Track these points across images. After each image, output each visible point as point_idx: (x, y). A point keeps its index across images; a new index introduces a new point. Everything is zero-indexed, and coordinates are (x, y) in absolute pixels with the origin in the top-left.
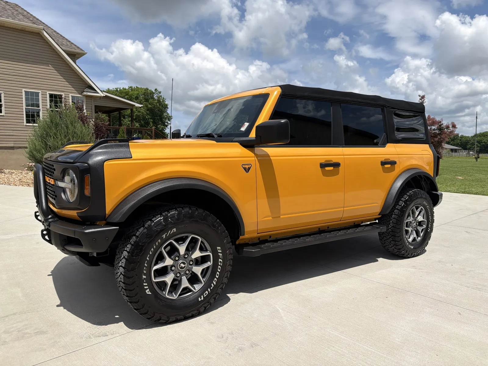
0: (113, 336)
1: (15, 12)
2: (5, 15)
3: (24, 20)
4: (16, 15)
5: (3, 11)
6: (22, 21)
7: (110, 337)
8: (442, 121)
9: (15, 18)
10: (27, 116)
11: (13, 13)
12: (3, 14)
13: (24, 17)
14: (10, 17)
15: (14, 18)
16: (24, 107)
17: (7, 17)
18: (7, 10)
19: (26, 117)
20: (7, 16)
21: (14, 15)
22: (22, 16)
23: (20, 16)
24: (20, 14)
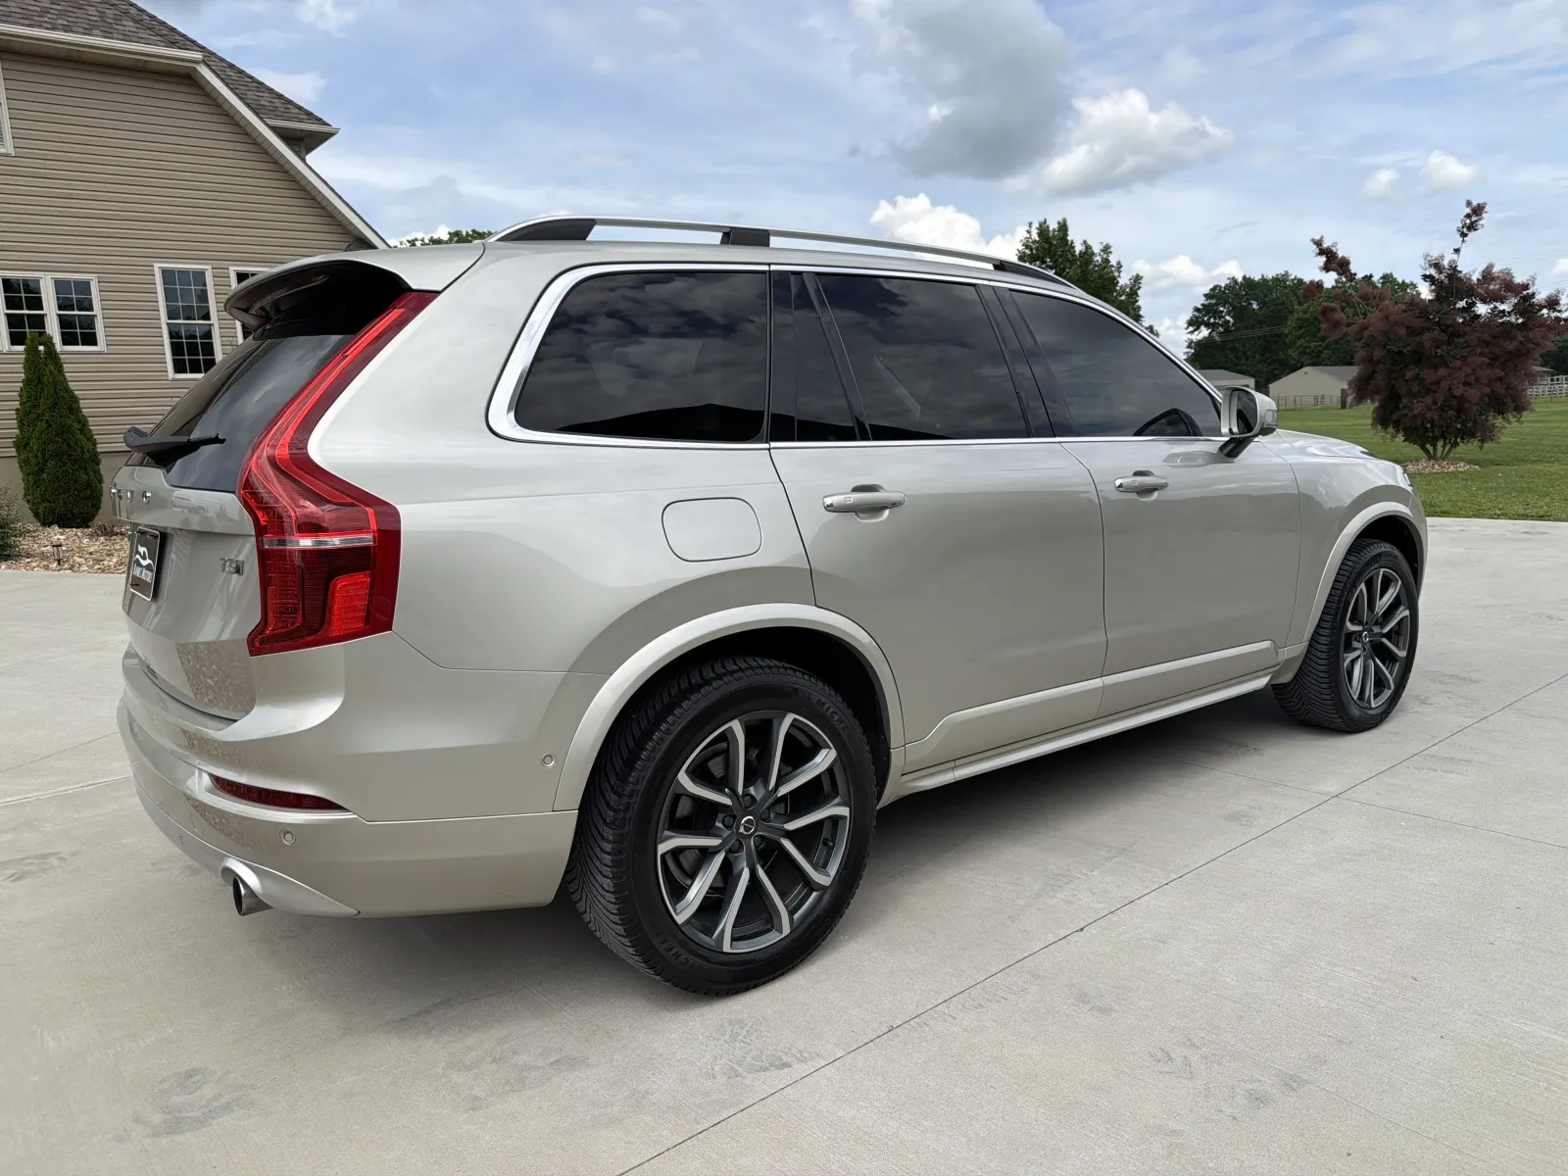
0: (808, 1068)
1: (107, 11)
2: (79, 24)
3: (140, 35)
4: (112, 21)
5: (70, 9)
6: (133, 39)
7: (799, 1069)
8: (1533, 282)
9: (112, 31)
10: (176, 349)
11: (102, 15)
12: (75, 20)
13: (138, 26)
14: (97, 27)
15: (108, 30)
16: (164, 320)
17: (88, 32)
18: (86, 7)
19: (174, 353)
20: (87, 26)
21: (108, 20)
22: (132, 24)
23: (124, 23)
24: (127, 18)
